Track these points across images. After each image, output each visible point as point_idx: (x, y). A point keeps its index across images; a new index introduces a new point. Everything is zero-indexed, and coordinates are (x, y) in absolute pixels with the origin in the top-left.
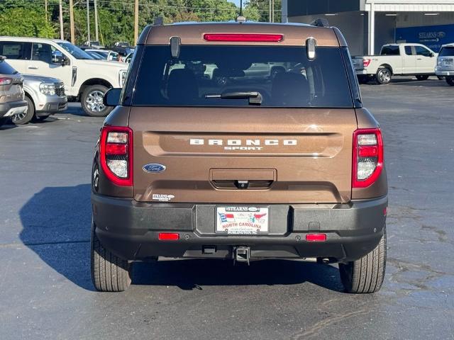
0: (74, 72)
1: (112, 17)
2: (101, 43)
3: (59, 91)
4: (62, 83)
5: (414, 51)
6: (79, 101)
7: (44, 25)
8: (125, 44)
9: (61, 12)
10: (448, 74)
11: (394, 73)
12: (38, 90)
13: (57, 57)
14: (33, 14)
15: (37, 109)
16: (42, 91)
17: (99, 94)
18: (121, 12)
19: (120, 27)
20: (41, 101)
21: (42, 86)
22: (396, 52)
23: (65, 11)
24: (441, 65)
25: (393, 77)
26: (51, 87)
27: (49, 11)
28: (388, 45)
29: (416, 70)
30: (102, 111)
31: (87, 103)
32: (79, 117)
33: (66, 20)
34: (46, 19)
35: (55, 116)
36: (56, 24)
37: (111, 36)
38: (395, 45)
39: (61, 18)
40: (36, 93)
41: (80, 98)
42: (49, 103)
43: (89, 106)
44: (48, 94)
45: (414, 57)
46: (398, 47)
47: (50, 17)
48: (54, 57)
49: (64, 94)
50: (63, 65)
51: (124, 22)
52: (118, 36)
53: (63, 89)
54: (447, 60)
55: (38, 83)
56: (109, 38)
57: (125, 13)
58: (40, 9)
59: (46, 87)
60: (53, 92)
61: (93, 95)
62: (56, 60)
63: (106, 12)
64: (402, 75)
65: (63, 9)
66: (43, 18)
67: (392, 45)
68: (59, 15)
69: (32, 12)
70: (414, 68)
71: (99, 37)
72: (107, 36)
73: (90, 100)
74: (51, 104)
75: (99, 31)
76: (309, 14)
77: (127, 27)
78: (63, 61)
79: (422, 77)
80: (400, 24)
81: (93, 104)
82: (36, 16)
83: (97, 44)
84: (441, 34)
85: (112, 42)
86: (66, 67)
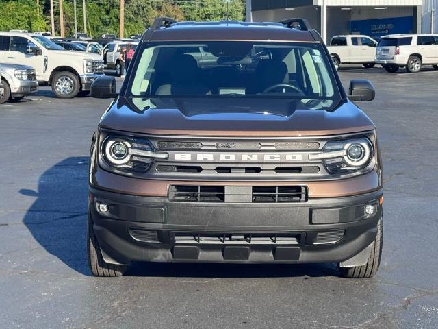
0: (46, 60)
1: (100, 11)
2: (89, 36)
3: (31, 76)
4: (34, 70)
5: (360, 42)
6: (50, 85)
7: (35, 18)
8: (111, 36)
9: (52, 5)
10: (385, 62)
11: (342, 61)
12: (13, 76)
13: (31, 48)
14: (25, 8)
15: (12, 91)
16: (17, 76)
17: (66, 79)
18: (109, 6)
19: (107, 20)
20: (16, 85)
21: (16, 72)
22: (343, 43)
23: (56, 5)
24: (379, 54)
25: (341, 66)
26: (24, 73)
27: (41, 4)
28: (337, 36)
29: (361, 59)
30: (70, 94)
31: (57, 87)
32: (50, 98)
33: (57, 13)
34: (38, 12)
35: (29, 98)
36: (48, 17)
37: (100, 28)
38: (343, 36)
39: (52, 11)
40: (11, 77)
41: (51, 82)
42: (22, 86)
43: (58, 89)
44: (21, 79)
45: (360, 47)
46: (345, 38)
47: (42, 11)
48: (28, 48)
49: (35, 79)
50: (36, 55)
51: (112, 14)
52: (106, 29)
53: (34, 75)
54: (384, 50)
55: (13, 70)
56: (98, 30)
57: (113, 6)
58: (32, 3)
59: (20, 73)
60: (25, 77)
61: (62, 80)
62: (30, 50)
63: (94, 5)
64: (349, 63)
65: (54, 3)
66: (35, 11)
67: (341, 36)
68: (50, 8)
69: (25, 6)
70: (360, 57)
71: (88, 29)
72: (95, 29)
73: (59, 84)
74: (24, 87)
75: (87, 24)
76: (270, 9)
77: (115, 20)
78: (37, 52)
79: (369, 65)
80: (355, 17)
81: (61, 88)
82: (28, 10)
83: (85, 36)
84: (390, 26)
85: (100, 34)
86: (39, 56)
